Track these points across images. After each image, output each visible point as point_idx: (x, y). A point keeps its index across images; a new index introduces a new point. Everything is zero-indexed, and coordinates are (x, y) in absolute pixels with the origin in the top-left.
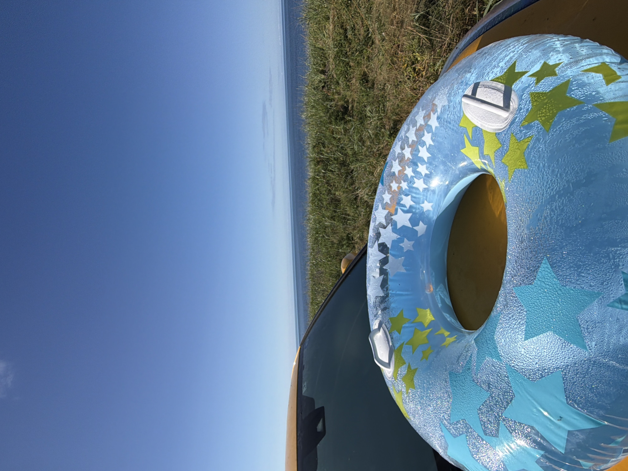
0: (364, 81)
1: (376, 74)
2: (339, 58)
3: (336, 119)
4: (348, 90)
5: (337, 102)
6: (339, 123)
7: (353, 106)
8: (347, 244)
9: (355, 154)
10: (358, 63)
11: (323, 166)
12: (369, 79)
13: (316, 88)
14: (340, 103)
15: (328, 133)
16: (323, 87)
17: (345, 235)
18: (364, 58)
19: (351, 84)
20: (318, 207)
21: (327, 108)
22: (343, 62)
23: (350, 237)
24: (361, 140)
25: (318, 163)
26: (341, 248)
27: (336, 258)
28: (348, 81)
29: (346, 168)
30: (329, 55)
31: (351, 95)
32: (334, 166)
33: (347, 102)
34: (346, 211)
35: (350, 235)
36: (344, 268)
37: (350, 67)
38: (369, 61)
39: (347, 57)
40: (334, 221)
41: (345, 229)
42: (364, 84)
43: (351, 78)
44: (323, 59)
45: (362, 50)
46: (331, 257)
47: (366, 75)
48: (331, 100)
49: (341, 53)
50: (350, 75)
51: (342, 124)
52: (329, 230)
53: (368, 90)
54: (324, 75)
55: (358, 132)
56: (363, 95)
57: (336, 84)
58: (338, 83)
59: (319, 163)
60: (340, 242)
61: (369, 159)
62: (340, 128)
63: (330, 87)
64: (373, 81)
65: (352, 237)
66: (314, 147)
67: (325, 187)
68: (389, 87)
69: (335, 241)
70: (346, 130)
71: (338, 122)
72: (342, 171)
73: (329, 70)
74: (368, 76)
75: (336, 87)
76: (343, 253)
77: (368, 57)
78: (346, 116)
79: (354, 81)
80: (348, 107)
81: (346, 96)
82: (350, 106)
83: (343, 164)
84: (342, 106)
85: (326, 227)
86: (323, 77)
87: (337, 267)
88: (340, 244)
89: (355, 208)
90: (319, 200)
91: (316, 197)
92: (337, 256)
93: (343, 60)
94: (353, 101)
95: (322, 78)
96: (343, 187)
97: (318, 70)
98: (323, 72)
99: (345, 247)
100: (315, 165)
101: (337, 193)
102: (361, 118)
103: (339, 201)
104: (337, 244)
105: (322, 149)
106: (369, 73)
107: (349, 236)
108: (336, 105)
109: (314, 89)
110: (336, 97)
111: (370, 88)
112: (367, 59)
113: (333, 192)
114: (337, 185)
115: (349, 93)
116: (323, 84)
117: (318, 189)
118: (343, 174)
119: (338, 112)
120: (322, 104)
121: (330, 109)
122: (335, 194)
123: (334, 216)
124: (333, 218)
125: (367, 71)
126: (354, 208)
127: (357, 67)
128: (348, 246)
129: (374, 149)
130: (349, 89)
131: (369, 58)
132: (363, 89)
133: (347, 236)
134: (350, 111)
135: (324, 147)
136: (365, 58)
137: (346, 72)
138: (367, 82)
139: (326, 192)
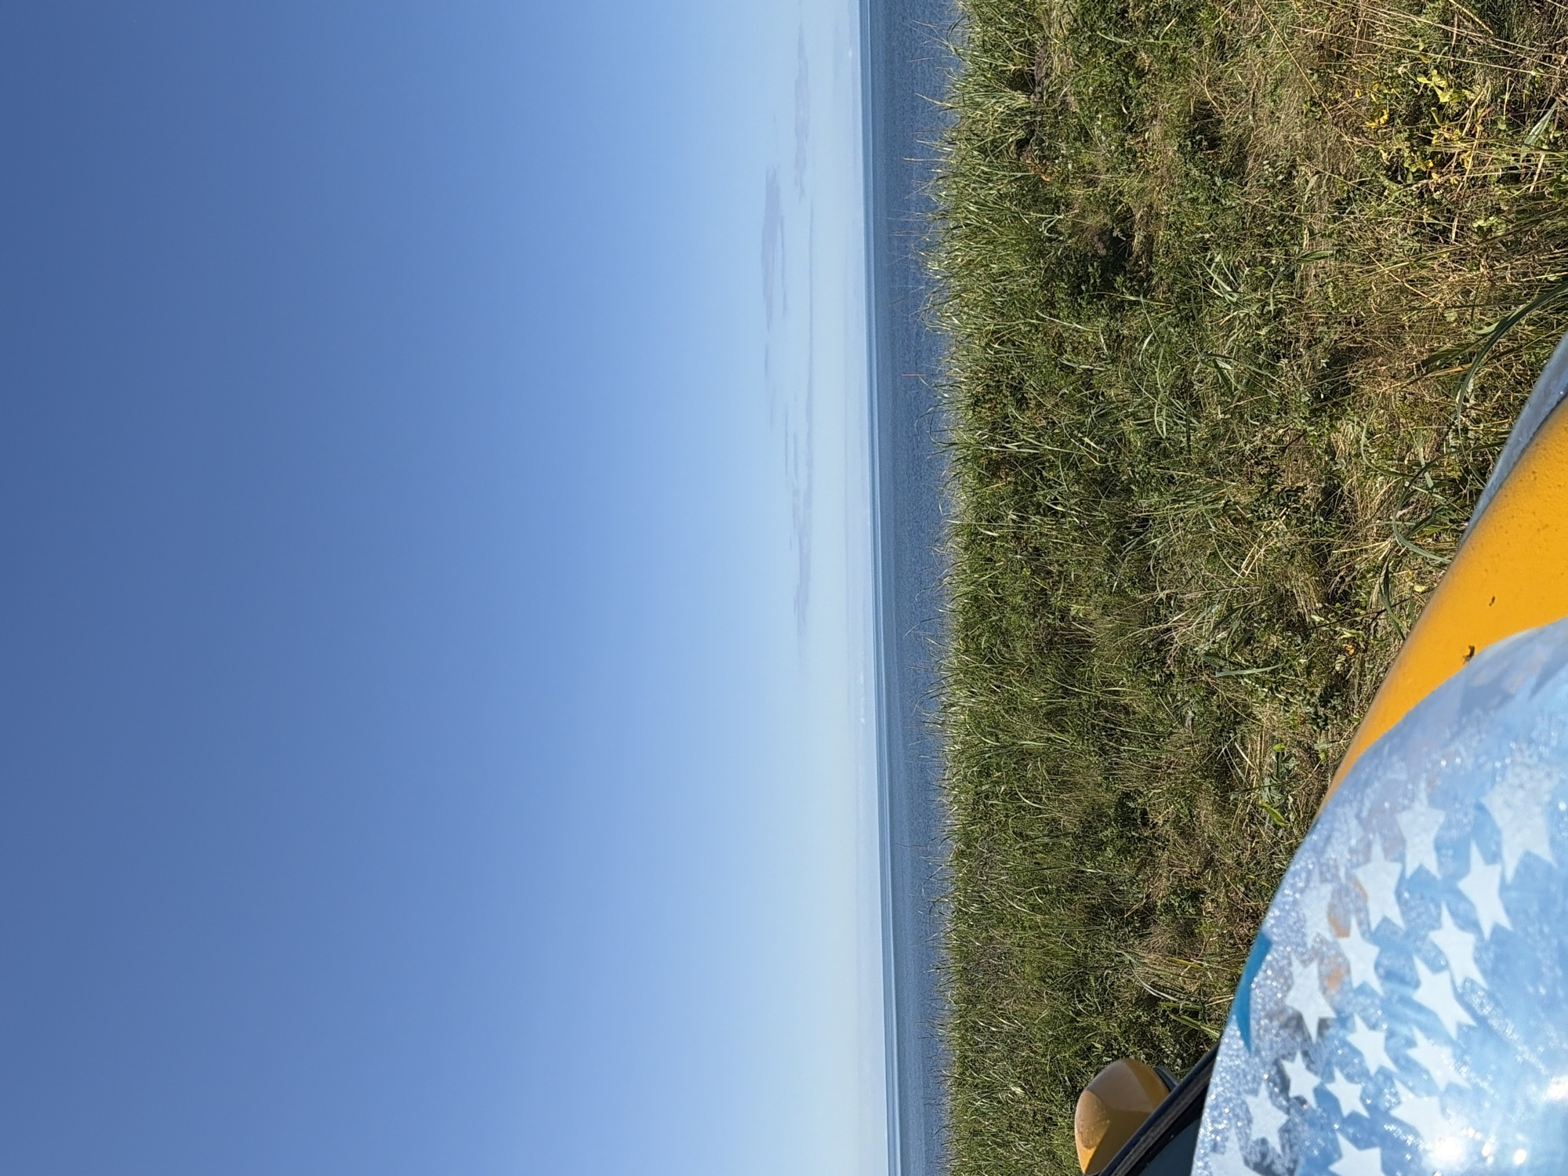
0: (1200, 143)
1: (1254, 115)
2: (1092, 30)
3: (1075, 291)
4: (1130, 171)
5: (1082, 215)
6: (1088, 310)
7: (1149, 240)
8: (1119, 843)
9: (1156, 448)
10: (1173, 60)
11: (1016, 483)
12: (1222, 132)
13: (991, 150)
14: (1092, 221)
15: (1040, 350)
16: (1022, 144)
17: (1108, 798)
18: (1200, 42)
19: (1144, 141)
20: (990, 661)
21: (1038, 238)
22: (1111, 50)
23: (1133, 810)
24: (1183, 390)
25: (994, 468)
26: (1093, 858)
27: (1070, 901)
28: (1130, 129)
29: (1115, 500)
30: (1048, 12)
31: (1143, 189)
32: (1065, 487)
33: (1126, 217)
34: (1116, 693)
35: (1134, 800)
36: (1088, 1147)
37: (1140, 74)
38: (1223, 59)
39: (1124, 29)
40: (1063, 731)
41: (1109, 772)
42: (1200, 155)
43: (1143, 120)
44: (1023, 26)
45: (1190, 11)
46: (1048, 893)
47: (1209, 116)
48: (1056, 205)
49: (1102, 13)
50: (1139, 104)
51: (1098, 313)
52: (1038, 771)
53: (1219, 181)
54: (1024, 92)
55: (1172, 357)
56: (1194, 200)
57: (1075, 139)
58: (1084, 135)
59: (998, 469)
60: (1088, 828)
61: (1219, 485)
62: (1094, 330)
63: (1049, 148)
64: (1241, 143)
65: (1144, 813)
66: (977, 402)
67: (1024, 579)
68: (1313, 181)
69: (1065, 821)
70: (1116, 341)
71: (1084, 304)
72: (1100, 515)
73: (1047, 75)
74: (1220, 121)
75: (1078, 152)
76: (1101, 878)
77: (1220, 40)
78: (1119, 279)
79: (1155, 132)
80: (1131, 237)
81: (1121, 193)
82: (1138, 237)
83: (1105, 483)
84: (1104, 233)
85: (1026, 754)
86: (1021, 99)
87: (1073, 942)
88: (1088, 839)
89: (1155, 684)
90: (996, 630)
91: (985, 616)
92: (1073, 889)
93: (1109, 42)
94: (1152, 214)
95: (1017, 105)
96: (1101, 584)
97: (1000, 74)
98: (1023, 82)
99: (1109, 852)
100: (981, 480)
101: (1074, 608)
102: (1184, 297)
103: (1084, 644)
104: (1076, 837)
105: (1012, 410)
106: (1222, 106)
107: (1132, 805)
108: (1076, 229)
109: (982, 150)
110: (1078, 192)
111: (1226, 174)
112: (1212, 46)
113: (1056, 601)
114: (1077, 577)
115: (1134, 182)
116: (1021, 134)
117: (993, 585)
118: (1101, 528)
119: (1084, 260)
120: (1017, 218)
121: (1050, 240)
122: (1064, 614)
123: (1062, 710)
124: (1055, 717)
125: (1215, 98)
126: (1151, 684)
127: (1170, 79)
128: (1123, 851)
129: (1242, 443)
130: (1133, 166)
131: (1223, 43)
132: (1195, 172)
133: (1121, 804)
134: (1139, 258)
135: (1021, 403)
136: (1207, 43)
137: (1121, 91)
138: (1214, 143)
139: (1026, 599)
